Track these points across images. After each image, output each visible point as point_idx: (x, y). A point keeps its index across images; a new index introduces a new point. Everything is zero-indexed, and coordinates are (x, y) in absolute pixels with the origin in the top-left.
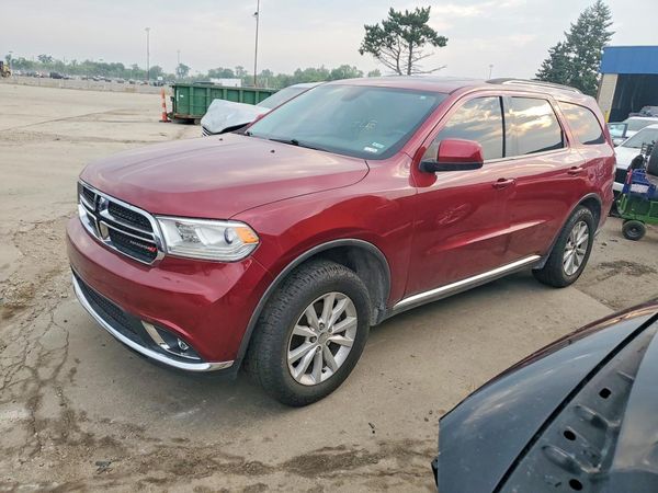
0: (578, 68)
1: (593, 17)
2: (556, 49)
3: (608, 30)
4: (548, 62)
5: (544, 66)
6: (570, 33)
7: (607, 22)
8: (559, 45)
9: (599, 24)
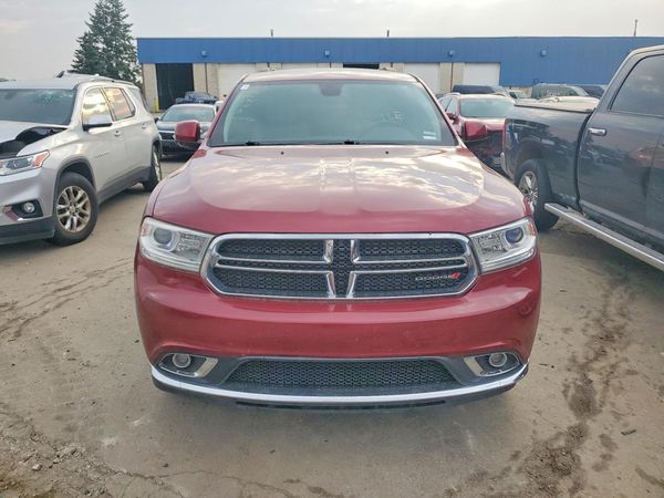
0: (110, 58)
1: (108, 8)
2: (84, 38)
3: (126, 21)
4: (80, 52)
5: (78, 57)
6: (91, 23)
7: (123, 14)
8: (86, 35)
9: (116, 16)
